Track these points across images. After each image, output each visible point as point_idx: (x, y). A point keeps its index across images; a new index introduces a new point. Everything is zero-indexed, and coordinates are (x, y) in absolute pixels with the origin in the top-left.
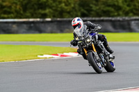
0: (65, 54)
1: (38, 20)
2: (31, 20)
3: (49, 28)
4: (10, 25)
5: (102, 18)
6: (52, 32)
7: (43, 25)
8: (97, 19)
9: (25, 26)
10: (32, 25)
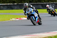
0: (21, 18)
3: (16, 8)
6: (17, 9)
9: (6, 6)
10: (9, 6)
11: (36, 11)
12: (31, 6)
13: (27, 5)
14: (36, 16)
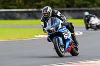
1: (35, 10)
2: (30, 10)
4: (15, 13)
5: (81, 9)
7: (39, 13)
8: (78, 9)
9: (25, 14)
10: (31, 13)
11: (70, 26)
12: (59, 14)
13: (48, 10)
14: (66, 37)
